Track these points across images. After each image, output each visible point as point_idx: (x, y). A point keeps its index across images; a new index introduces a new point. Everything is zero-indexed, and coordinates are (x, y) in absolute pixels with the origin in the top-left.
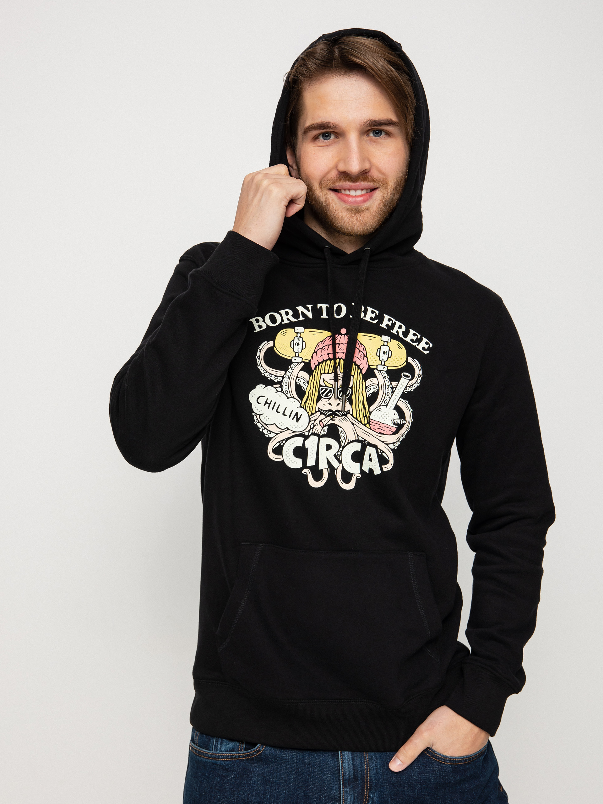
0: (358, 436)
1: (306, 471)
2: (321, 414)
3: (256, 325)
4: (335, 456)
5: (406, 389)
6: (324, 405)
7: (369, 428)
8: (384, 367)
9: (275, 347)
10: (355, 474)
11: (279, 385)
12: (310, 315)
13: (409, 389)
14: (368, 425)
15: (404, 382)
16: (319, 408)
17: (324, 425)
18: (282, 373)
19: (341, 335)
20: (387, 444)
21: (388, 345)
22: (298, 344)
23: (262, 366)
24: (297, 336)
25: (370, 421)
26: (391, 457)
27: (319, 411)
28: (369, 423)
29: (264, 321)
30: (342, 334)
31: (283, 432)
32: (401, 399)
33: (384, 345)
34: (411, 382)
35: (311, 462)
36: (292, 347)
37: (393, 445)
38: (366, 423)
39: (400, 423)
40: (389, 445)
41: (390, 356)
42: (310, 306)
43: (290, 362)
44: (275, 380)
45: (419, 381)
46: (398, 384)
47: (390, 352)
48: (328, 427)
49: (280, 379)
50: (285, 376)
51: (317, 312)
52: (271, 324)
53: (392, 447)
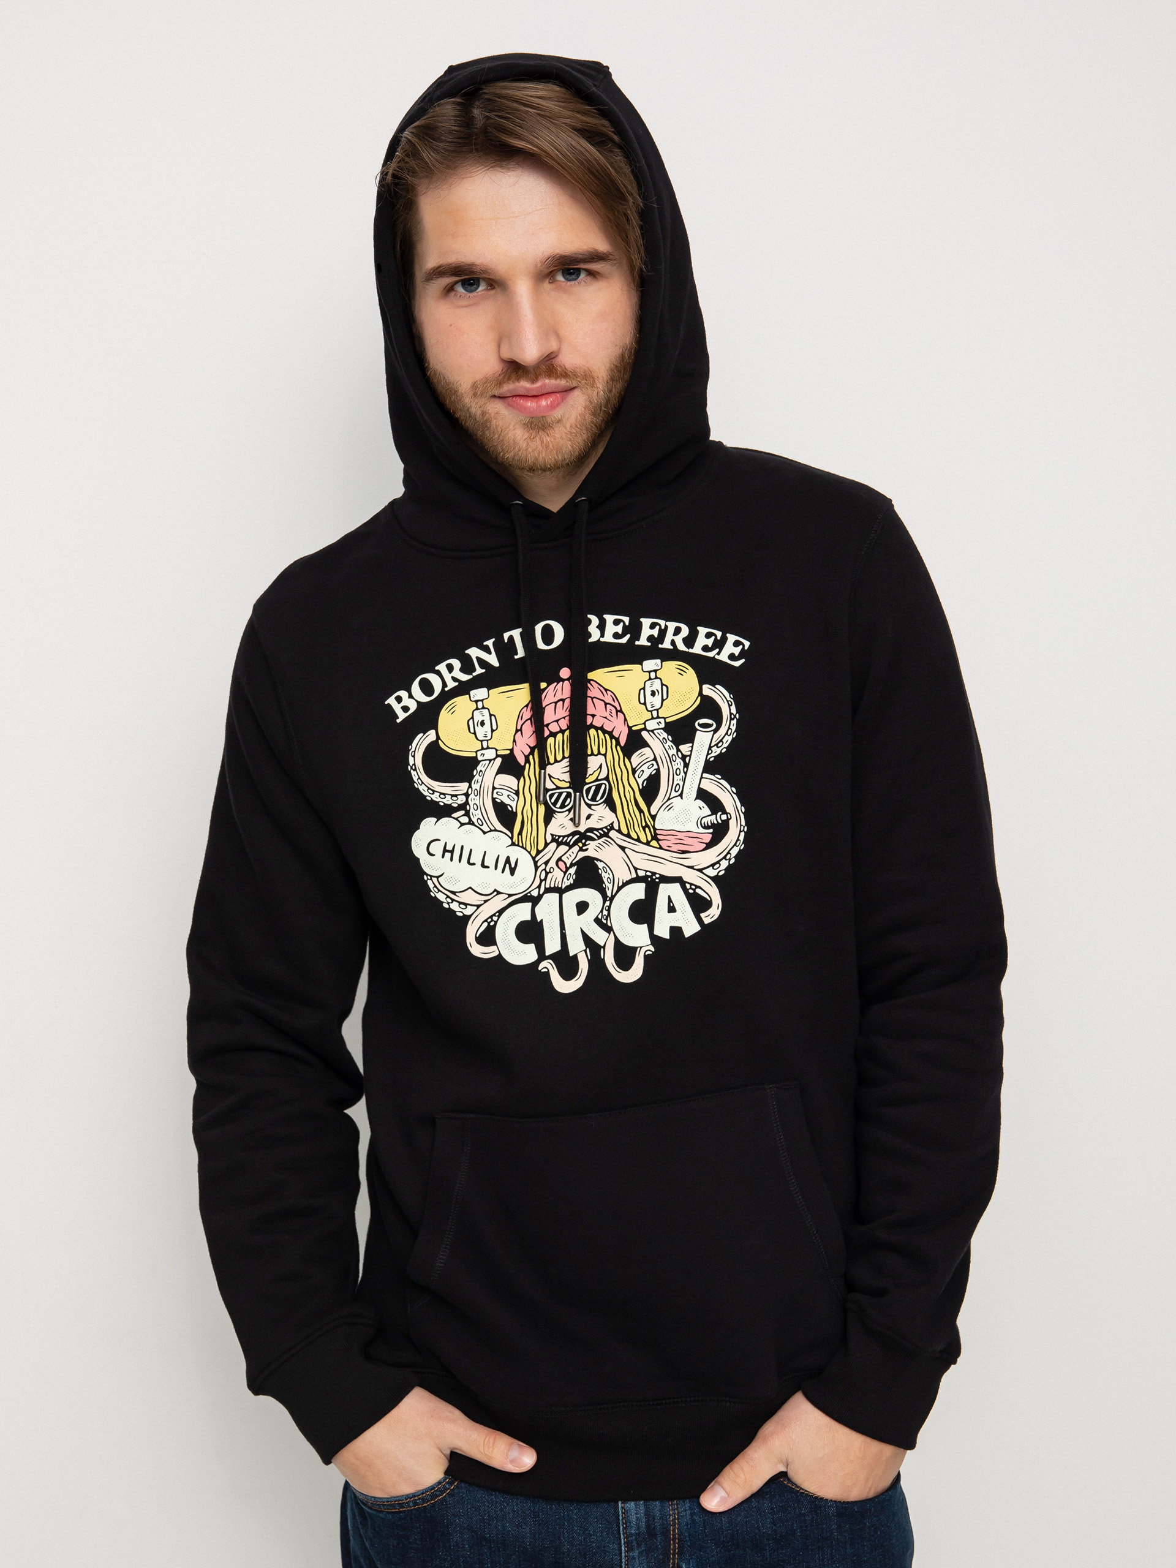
0: (636, 869)
1: (546, 965)
2: (559, 844)
3: (397, 708)
4: (597, 921)
5: (710, 752)
6: (562, 826)
7: (658, 846)
8: (658, 720)
9: (440, 741)
10: (641, 947)
11: (463, 812)
12: (493, 660)
13: (716, 751)
14: (654, 843)
15: (702, 738)
16: (552, 835)
17: (568, 866)
18: (464, 786)
19: (561, 683)
20: (700, 870)
21: (658, 676)
22: (483, 724)
23: (423, 783)
24: (477, 709)
25: (656, 834)
26: (713, 893)
27: (553, 840)
28: (655, 837)
29: (411, 696)
30: (563, 680)
31: (489, 900)
32: (705, 775)
33: (650, 679)
34: (717, 736)
35: (552, 945)
36: (472, 731)
37: (713, 868)
38: (649, 840)
39: (716, 822)
40: (704, 871)
41: (665, 697)
42: (490, 643)
43: (473, 762)
44: (453, 805)
45: (734, 728)
46: (692, 747)
47: (664, 688)
48: (576, 867)
49: (462, 800)
50: (470, 792)
51: (505, 650)
52: (425, 699)
53: (712, 872)
